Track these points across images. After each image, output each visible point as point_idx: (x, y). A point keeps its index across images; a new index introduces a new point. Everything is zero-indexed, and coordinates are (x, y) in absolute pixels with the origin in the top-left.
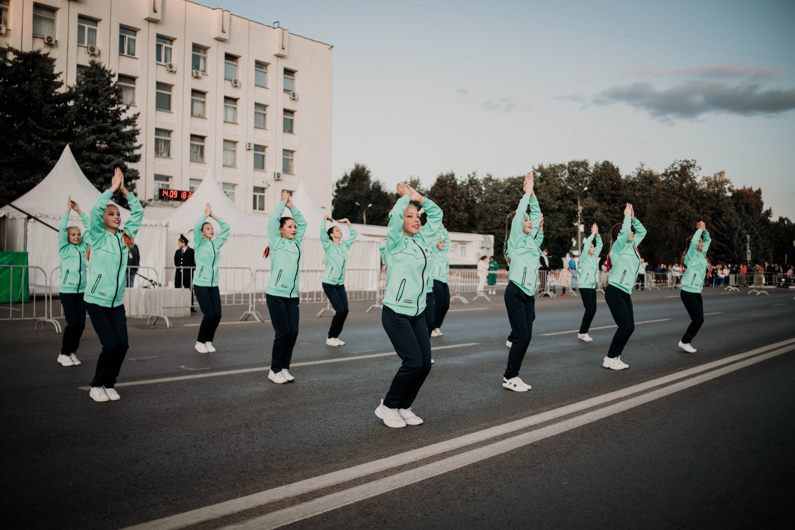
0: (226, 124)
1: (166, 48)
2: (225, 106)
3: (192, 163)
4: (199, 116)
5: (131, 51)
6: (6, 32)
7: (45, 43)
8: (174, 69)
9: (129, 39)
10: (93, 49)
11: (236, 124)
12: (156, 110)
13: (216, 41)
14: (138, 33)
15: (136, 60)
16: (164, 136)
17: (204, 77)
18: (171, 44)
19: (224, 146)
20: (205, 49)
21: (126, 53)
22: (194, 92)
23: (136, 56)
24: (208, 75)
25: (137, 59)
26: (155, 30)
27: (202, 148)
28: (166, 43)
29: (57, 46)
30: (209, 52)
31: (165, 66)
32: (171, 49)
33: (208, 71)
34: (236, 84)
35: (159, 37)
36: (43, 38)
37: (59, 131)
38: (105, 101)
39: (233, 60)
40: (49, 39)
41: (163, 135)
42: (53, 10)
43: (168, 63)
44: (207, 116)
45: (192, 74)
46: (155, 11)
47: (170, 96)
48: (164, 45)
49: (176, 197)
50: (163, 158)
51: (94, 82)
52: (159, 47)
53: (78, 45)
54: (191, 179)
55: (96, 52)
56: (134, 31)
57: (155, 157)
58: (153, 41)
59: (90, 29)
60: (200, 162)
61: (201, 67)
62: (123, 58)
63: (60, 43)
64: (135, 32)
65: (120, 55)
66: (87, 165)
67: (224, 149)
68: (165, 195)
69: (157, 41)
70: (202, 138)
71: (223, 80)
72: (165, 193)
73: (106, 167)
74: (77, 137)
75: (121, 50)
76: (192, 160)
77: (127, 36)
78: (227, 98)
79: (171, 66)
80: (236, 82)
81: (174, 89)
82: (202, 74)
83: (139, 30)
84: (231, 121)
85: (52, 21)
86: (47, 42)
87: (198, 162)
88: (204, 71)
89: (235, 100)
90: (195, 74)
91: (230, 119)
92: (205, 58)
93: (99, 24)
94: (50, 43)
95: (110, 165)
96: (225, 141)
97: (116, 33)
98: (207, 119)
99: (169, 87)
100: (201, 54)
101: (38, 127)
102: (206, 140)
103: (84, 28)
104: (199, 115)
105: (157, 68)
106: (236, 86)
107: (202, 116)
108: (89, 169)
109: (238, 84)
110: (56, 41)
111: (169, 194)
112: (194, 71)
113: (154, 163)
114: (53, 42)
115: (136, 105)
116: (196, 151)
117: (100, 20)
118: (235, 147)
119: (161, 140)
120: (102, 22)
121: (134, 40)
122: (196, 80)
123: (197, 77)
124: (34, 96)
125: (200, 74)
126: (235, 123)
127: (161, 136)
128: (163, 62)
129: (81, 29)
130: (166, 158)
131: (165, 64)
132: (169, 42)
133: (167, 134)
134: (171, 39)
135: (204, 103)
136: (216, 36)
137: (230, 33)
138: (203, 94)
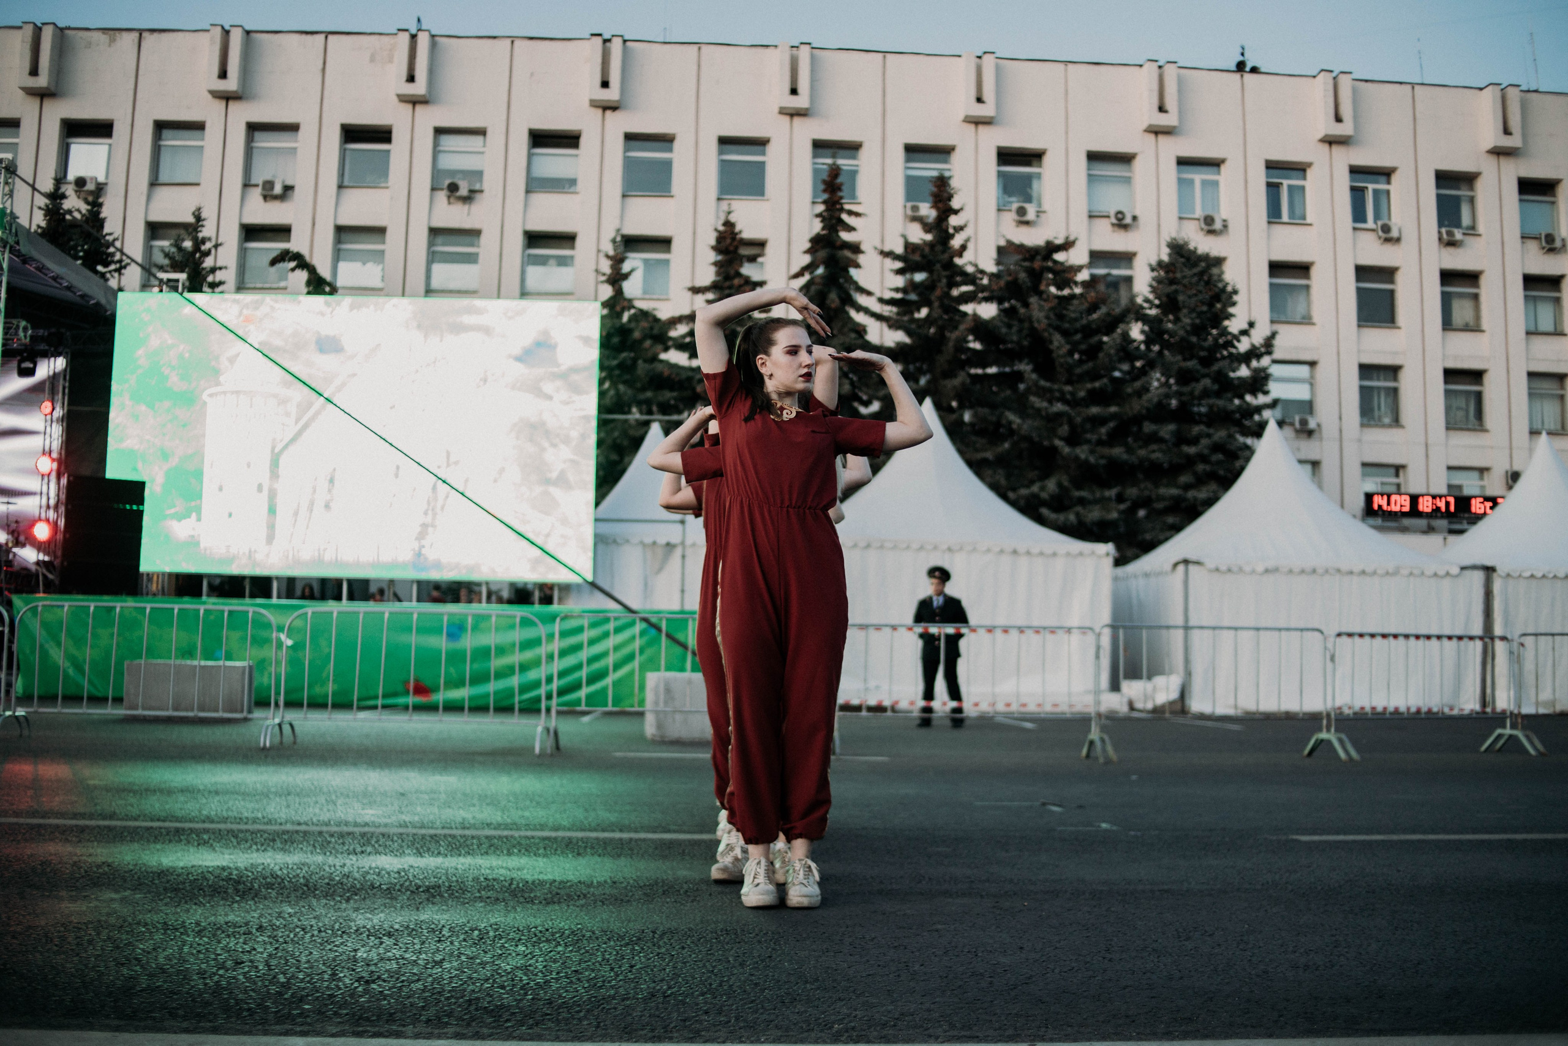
0: (1534, 338)
1: (1376, 192)
2: (1526, 297)
3: (1452, 433)
4: (1467, 328)
5: (1298, 212)
6: (1038, 216)
7: (1113, 225)
8: (1394, 233)
9: (1290, 187)
10: (1209, 220)
11: (1562, 334)
12: (1359, 326)
13: (1493, 159)
14: (1309, 172)
15: (1309, 227)
16: (1385, 380)
17: (1470, 240)
18: (1389, 183)
19: (1529, 388)
20: (1468, 179)
21: (1285, 217)
22: (1448, 277)
23: (1308, 221)
24: (1479, 235)
25: (1310, 225)
26: (1344, 158)
27: (1479, 396)
28: (1377, 182)
29: (1137, 227)
30: (1480, 185)
31: (1373, 230)
32: (1388, 192)
33: (1481, 228)
34: (1550, 245)
35: (1355, 171)
36: (1108, 217)
37: (1089, 386)
38: (1194, 315)
39: (1544, 194)
40: (1120, 216)
41: (1382, 378)
42: (1125, 159)
43: (1380, 223)
44: (1485, 324)
45: (1440, 239)
46: (1338, 119)
47: (1392, 293)
48: (1371, 187)
49: (1407, 509)
50: (1384, 426)
51: (1172, 282)
52: (1357, 194)
53: (1181, 218)
54: (1450, 468)
55: (1218, 225)
56: (1300, 169)
57: (1362, 425)
58: (1343, 182)
59: (1204, 183)
60: (1474, 430)
61: (1466, 220)
62: (1278, 229)
63: (1142, 220)
64: (1304, 170)
65: (1269, 223)
66: (1154, 451)
67: (1532, 395)
68: (1380, 507)
69: (1352, 180)
70: (1477, 376)
71: (1519, 240)
72: (1381, 502)
73: (1192, 450)
74: (1130, 395)
75: (1274, 213)
76: (1451, 426)
77: (1286, 183)
78: (1531, 282)
79: (1386, 229)
80: (1550, 239)
81: (1399, 277)
82: (1464, 234)
83: (1310, 165)
84: (1551, 328)
85: (1128, 180)
86: (1114, 221)
87: (1468, 430)
88: (1473, 227)
89: (1553, 282)
90: (1445, 236)
91: (1546, 324)
92: (1472, 200)
93: (1223, 168)
94: (1122, 223)
95: (1200, 447)
96: (1532, 375)
97: (1259, 178)
98: (1483, 331)
99: (1388, 273)
100: (1463, 192)
101: (1042, 383)
102: (1487, 379)
103: (1191, 182)
104: (1467, 325)
105: (1354, 239)
106: (1552, 250)
107: (1474, 328)
108: (1158, 458)
109: (1558, 244)
110: (1135, 218)
111: (1389, 504)
112: (1444, 230)
113: (1360, 441)
114: (1128, 220)
115: (1315, 319)
116: (1463, 405)
117: (1223, 161)
118: (1562, 387)
119: (1379, 388)
120: (1227, 163)
121: (1303, 188)
122: (1451, 250)
123: (1452, 244)
124: (1036, 325)
125: (1458, 235)
126: (1558, 333)
127: (1378, 380)
128: (1370, 224)
129: (1184, 184)
130: (1390, 426)
131: (1373, 226)
132: (1383, 179)
133: (1391, 374)
134: (1386, 171)
135: (1476, 297)
136: (1490, 145)
137: (1524, 136)
138: (1472, 278)
